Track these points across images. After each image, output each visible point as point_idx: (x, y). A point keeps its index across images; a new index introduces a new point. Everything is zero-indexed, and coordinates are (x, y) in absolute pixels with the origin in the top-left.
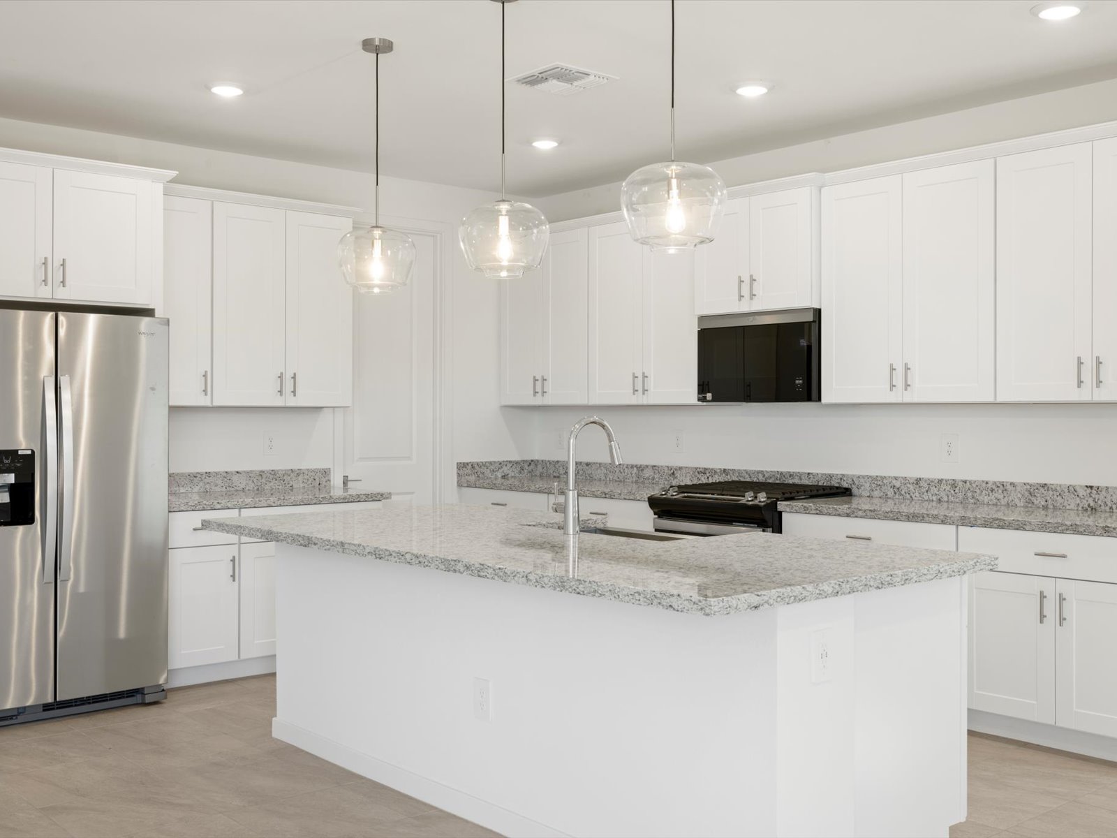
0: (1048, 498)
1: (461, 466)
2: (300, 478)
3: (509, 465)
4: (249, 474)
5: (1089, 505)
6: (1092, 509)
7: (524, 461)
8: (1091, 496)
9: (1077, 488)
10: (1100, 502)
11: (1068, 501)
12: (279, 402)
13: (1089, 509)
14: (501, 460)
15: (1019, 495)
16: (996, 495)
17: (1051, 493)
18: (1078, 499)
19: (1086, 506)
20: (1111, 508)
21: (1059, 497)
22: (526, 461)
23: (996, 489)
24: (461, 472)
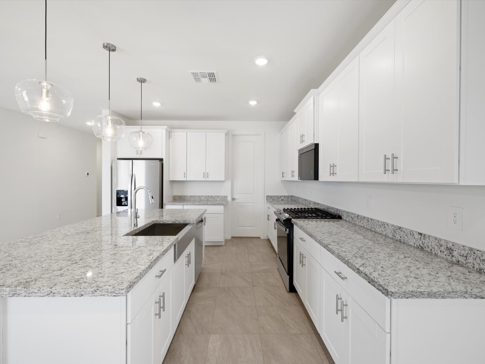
0: (401, 236)
1: (268, 196)
2: (219, 198)
3: (284, 197)
4: (205, 197)
5: (420, 245)
6: (421, 248)
7: (289, 196)
8: (421, 240)
9: (414, 233)
10: (425, 245)
11: (410, 239)
12: (204, 179)
13: (420, 248)
14: (281, 195)
15: (390, 231)
16: (382, 229)
17: (402, 233)
18: (415, 240)
19: (418, 245)
20: (431, 250)
21: (406, 236)
22: (290, 196)
23: (382, 226)
24: (267, 198)
